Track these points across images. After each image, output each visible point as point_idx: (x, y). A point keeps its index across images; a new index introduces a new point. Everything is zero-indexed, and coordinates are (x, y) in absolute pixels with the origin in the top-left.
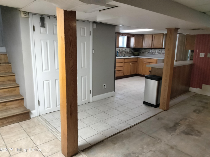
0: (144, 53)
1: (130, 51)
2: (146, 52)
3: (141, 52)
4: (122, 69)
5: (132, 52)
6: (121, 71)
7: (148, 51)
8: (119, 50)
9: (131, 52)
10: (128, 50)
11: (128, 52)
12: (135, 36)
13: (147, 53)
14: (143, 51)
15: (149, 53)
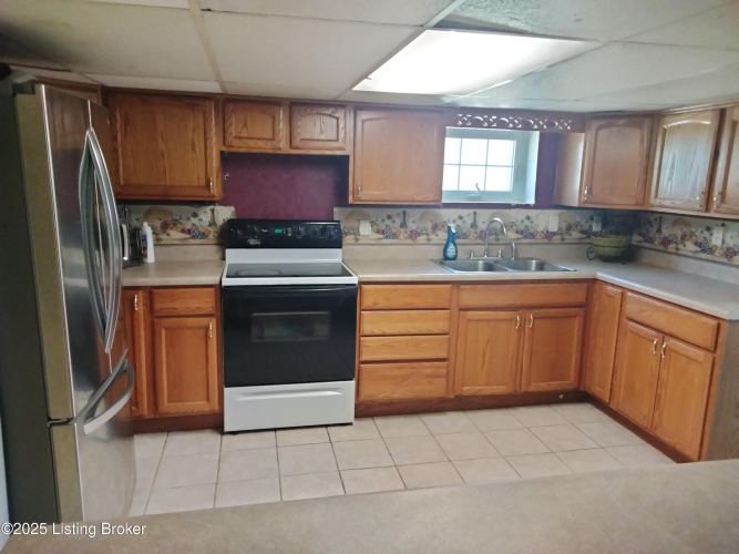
0: (672, 247)
1: (569, 228)
2: (684, 237)
3: (651, 241)
4: (442, 355)
5: (588, 233)
6: (427, 368)
7: (701, 235)
8: (469, 221)
9: (575, 234)
10: (550, 220)
11: (549, 235)
12: (595, 124)
13: (690, 246)
14: (666, 232)
15: (704, 247)
